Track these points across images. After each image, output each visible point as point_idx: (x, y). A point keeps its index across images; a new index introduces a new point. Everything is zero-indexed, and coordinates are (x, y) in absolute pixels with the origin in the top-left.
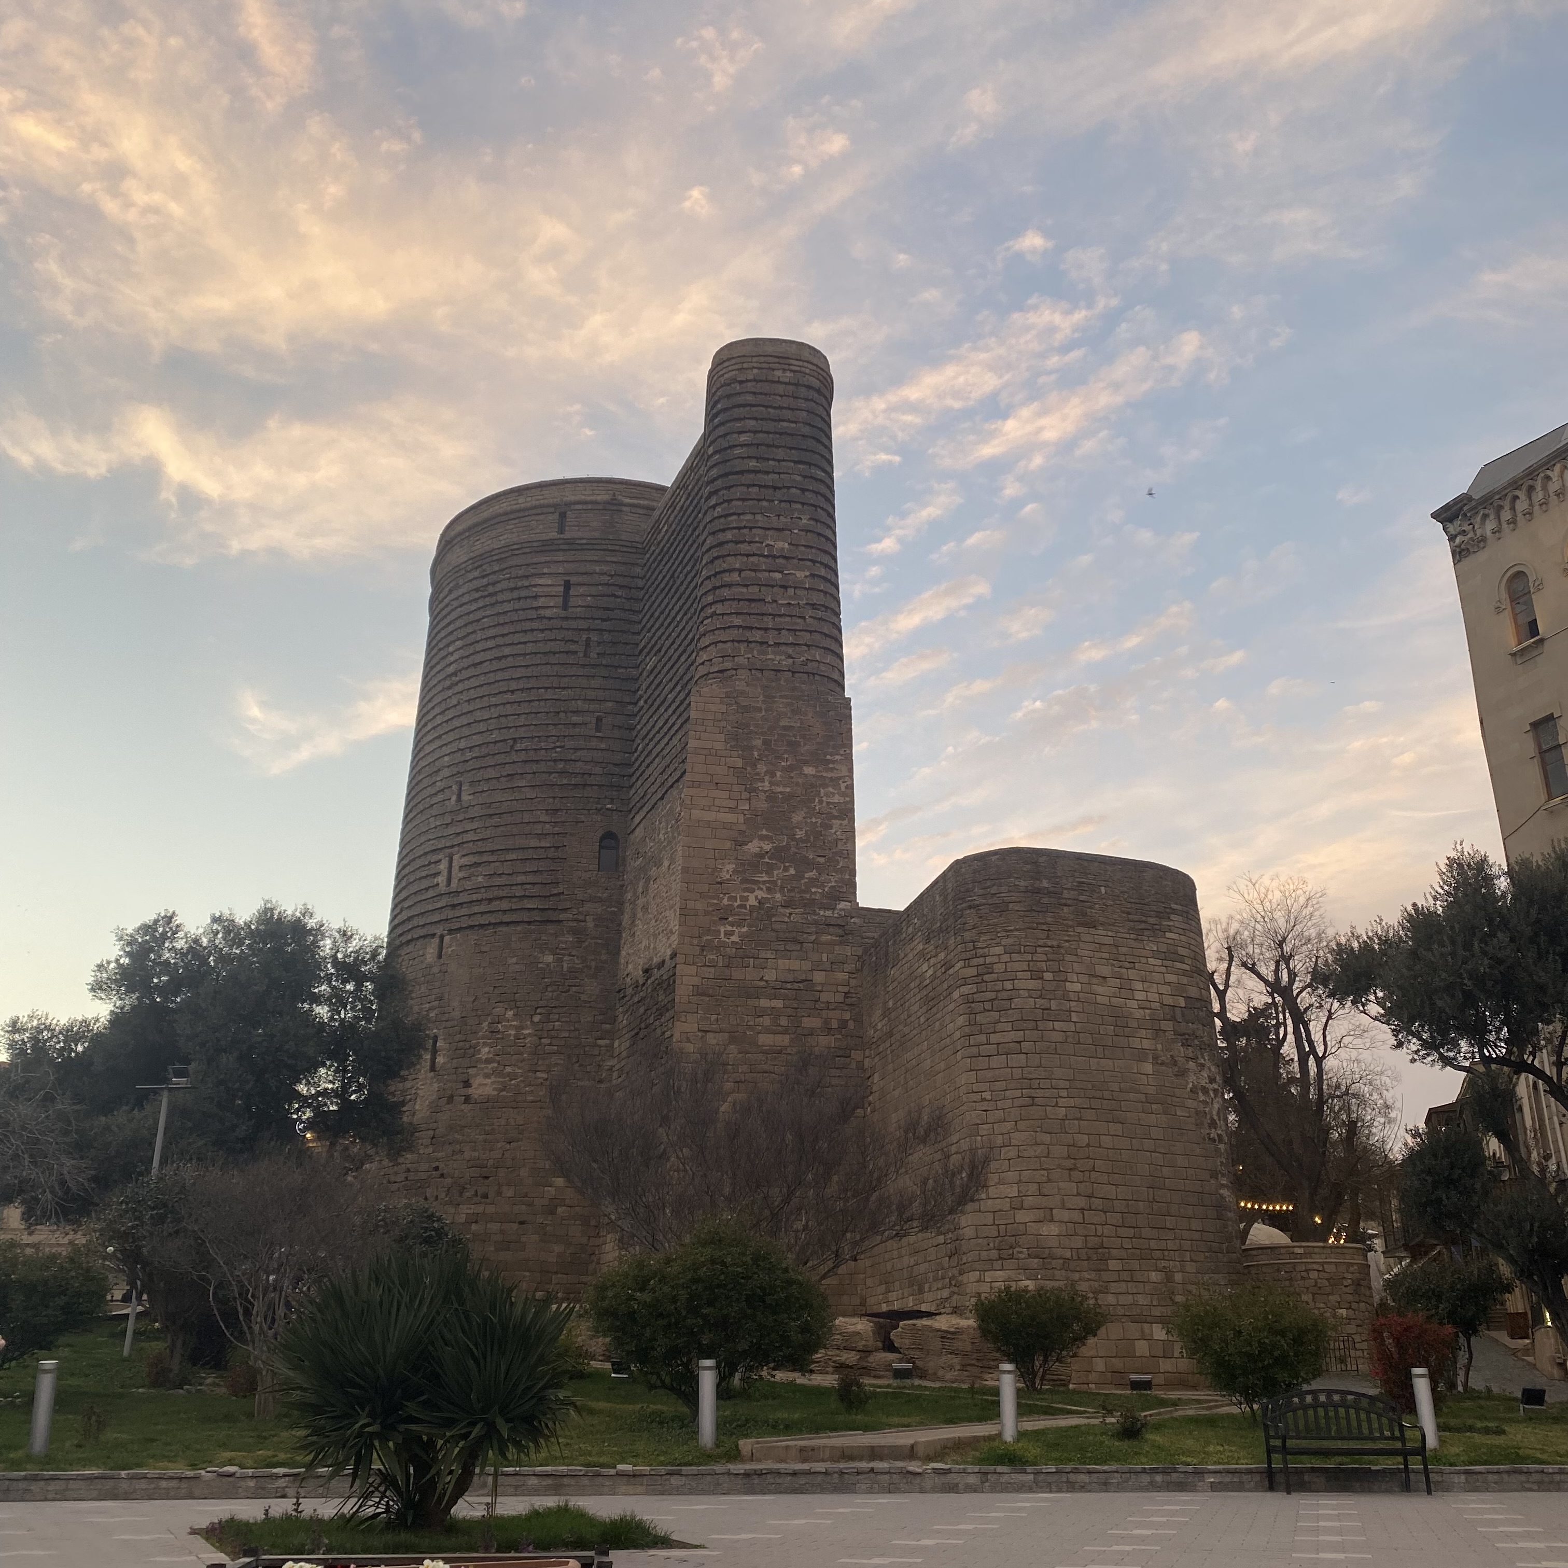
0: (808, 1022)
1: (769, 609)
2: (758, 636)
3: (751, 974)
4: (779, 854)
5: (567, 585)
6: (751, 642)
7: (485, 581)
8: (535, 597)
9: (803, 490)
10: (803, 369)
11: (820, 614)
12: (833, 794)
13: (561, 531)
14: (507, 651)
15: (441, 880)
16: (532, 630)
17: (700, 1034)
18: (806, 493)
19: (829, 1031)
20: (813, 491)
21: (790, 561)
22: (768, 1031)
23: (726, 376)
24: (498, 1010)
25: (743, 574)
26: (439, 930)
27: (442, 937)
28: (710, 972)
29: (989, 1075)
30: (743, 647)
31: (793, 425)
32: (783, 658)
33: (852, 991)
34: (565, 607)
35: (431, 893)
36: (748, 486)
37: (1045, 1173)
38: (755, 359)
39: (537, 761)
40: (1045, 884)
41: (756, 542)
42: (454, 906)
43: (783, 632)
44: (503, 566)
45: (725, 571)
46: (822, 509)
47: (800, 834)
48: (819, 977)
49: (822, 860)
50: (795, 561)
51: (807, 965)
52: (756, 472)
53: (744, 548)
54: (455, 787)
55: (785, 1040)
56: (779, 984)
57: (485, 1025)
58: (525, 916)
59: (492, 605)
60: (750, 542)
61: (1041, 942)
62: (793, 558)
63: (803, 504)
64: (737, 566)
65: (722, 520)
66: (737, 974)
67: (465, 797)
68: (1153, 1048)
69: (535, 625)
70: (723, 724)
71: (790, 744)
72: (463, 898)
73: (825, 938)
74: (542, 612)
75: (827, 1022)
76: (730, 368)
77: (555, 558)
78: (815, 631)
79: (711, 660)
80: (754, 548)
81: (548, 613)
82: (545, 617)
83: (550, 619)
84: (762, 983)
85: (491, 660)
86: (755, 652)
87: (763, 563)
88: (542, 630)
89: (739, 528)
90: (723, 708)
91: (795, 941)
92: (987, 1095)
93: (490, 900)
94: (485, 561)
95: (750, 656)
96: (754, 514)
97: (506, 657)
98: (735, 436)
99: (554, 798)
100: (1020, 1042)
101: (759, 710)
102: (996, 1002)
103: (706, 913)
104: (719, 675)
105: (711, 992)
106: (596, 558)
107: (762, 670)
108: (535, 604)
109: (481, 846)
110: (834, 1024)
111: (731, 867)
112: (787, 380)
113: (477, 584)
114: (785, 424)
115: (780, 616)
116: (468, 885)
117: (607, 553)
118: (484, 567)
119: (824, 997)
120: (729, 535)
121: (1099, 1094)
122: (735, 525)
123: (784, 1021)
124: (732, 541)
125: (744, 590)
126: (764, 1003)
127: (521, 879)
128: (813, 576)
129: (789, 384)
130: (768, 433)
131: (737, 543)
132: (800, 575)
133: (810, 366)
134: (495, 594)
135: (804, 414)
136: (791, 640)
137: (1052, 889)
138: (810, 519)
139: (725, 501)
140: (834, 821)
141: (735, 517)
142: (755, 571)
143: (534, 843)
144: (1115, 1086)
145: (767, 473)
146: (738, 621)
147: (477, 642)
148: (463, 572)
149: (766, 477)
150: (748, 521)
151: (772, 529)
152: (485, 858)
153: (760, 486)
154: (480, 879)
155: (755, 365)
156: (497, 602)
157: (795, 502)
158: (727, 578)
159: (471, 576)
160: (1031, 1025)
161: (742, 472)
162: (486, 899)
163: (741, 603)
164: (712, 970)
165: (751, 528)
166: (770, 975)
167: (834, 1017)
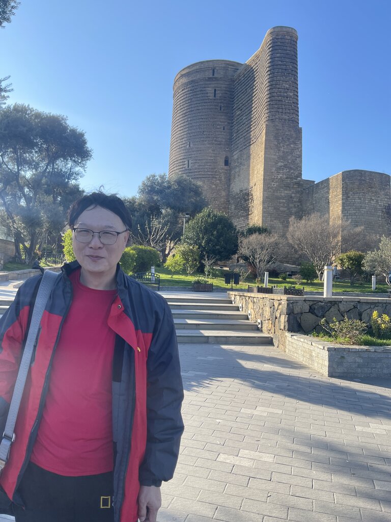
0: (291, 205)
1: (284, 103)
2: (281, 110)
3: (278, 194)
4: (285, 166)
5: (215, 90)
6: (279, 112)
7: (193, 88)
8: (207, 93)
9: (292, 71)
11: (294, 105)
12: (297, 152)
13: (213, 75)
14: (200, 108)
16: (206, 102)
21: (289, 90)
22: (282, 207)
32: (287, 116)
33: (300, 198)
34: (215, 96)
39: (209, 137)
41: (281, 85)
42: (189, 172)
43: (287, 110)
44: (198, 84)
47: (290, 161)
48: (293, 195)
49: (294, 168)
51: (290, 192)
52: (281, 65)
53: (278, 87)
54: (188, 143)
55: (286, 209)
56: (284, 197)
58: (208, 176)
61: (361, 192)
63: (292, 74)
64: (276, 92)
66: (276, 194)
67: (191, 146)
68: (381, 215)
71: (288, 139)
72: (192, 171)
73: (295, 186)
74: (209, 98)
75: (295, 205)
77: (212, 83)
78: (294, 109)
83: (211, 99)
84: (281, 196)
85: (196, 110)
86: (280, 115)
87: (282, 91)
88: (209, 103)
89: (276, 81)
90: (273, 129)
91: (288, 187)
93: (200, 172)
94: (193, 82)
96: (280, 77)
99: (214, 147)
101: (281, 130)
103: (269, 180)
104: (271, 121)
106: (222, 83)
107: (282, 120)
108: (207, 95)
109: (196, 158)
111: (274, 169)
112: (289, 39)
113: (191, 89)
115: (286, 105)
116: (193, 168)
117: (225, 81)
118: (193, 84)
119: (294, 200)
120: (274, 83)
123: (285, 205)
125: (278, 98)
126: (281, 201)
127: (207, 167)
128: (293, 94)
130: (284, 54)
131: (276, 85)
133: (293, 34)
134: (196, 92)
136: (289, 112)
137: (364, 179)
138: (293, 78)
139: (273, 73)
140: (298, 159)
141: (276, 78)
142: (280, 93)
143: (209, 158)
145: (284, 65)
146: (276, 107)
150: (279, 79)
151: (284, 81)
152: (198, 161)
153: (282, 69)
154: (196, 166)
155: (281, 34)
156: (197, 94)
157: (290, 74)
159: (190, 86)
160: (358, 209)
161: (277, 65)
162: (198, 171)
164: (270, 193)
166: (283, 194)
167: (297, 204)
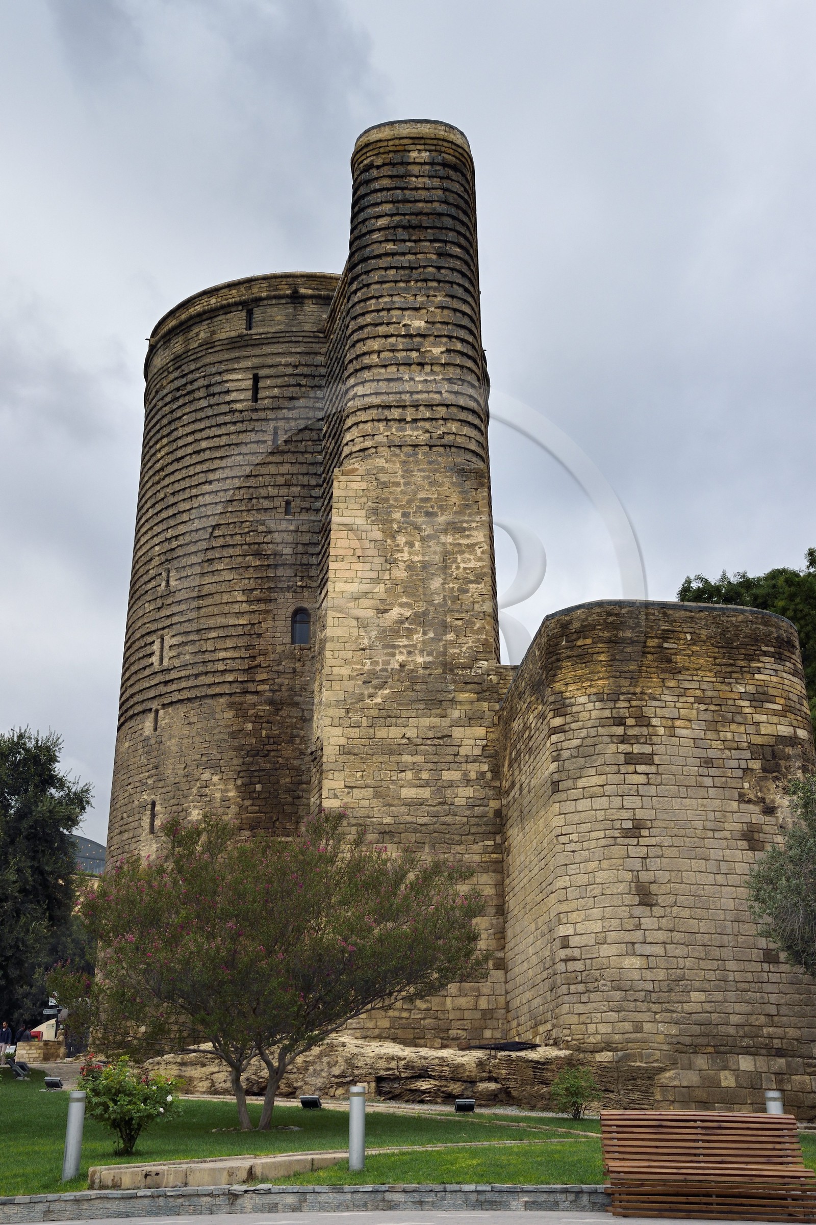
0: (447, 775)
1: (407, 387)
2: (396, 413)
3: (394, 733)
5: (256, 379)
6: (390, 420)
7: (184, 381)
8: (228, 392)
9: (439, 268)
10: (438, 148)
11: (456, 388)
12: (470, 560)
13: (249, 327)
14: (204, 444)
15: (155, 659)
16: (225, 424)
17: (346, 790)
18: (442, 271)
19: (468, 782)
20: (448, 268)
21: (427, 339)
22: (410, 785)
23: (365, 162)
24: (206, 776)
25: (382, 355)
26: (154, 705)
27: (157, 711)
28: (354, 733)
29: (576, 818)
30: (381, 426)
31: (429, 205)
32: (421, 432)
33: (489, 744)
34: (255, 399)
35: (147, 672)
36: (386, 269)
37: (627, 908)
38: (391, 143)
39: (234, 546)
40: (628, 634)
41: (394, 323)
42: (166, 683)
43: (421, 408)
44: (198, 365)
45: (364, 354)
46: (459, 285)
48: (458, 733)
49: (459, 623)
50: (432, 338)
51: (446, 722)
52: (393, 254)
53: (382, 330)
54: (164, 574)
55: (425, 793)
56: (419, 741)
57: (195, 791)
58: (226, 689)
59: (191, 402)
60: (388, 324)
61: (624, 690)
62: (430, 335)
63: (439, 281)
64: (376, 348)
65: (362, 304)
66: (381, 733)
67: (173, 583)
68: (740, 786)
69: (228, 418)
70: (364, 500)
72: (174, 675)
73: (465, 695)
74: (234, 406)
75: (466, 774)
76: (368, 154)
77: (245, 354)
78: (452, 405)
79: (353, 440)
80: (391, 329)
81: (239, 406)
82: (236, 410)
83: (241, 411)
84: (405, 741)
85: (191, 454)
86: (394, 430)
87: (401, 343)
88: (234, 423)
89: (378, 311)
90: (364, 485)
91: (435, 699)
92: (574, 837)
93: (197, 676)
94: (184, 361)
95: (389, 433)
96: (392, 296)
97: (204, 450)
98: (373, 221)
99: (249, 579)
100: (602, 786)
101: (397, 484)
102: (581, 749)
103: (351, 678)
104: (361, 454)
105: (356, 751)
106: (280, 350)
107: (400, 446)
108: (228, 398)
109: (187, 627)
110: (473, 776)
112: (422, 161)
113: (177, 383)
114: (420, 205)
115: (418, 393)
116: (177, 662)
117: (290, 345)
118: (183, 367)
119: (463, 751)
120: (368, 319)
121: (682, 832)
122: (373, 308)
123: (425, 775)
124: (371, 324)
125: (383, 370)
127: (222, 655)
128: (448, 351)
129: (425, 163)
130: (404, 215)
131: (376, 325)
132: (437, 351)
133: (445, 144)
134: (193, 391)
135: (440, 192)
136: (428, 415)
137: (636, 639)
138: (446, 295)
139: (364, 286)
140: (471, 586)
141: (373, 301)
142: (393, 351)
143: (232, 621)
144: (699, 825)
145: (404, 254)
146: (376, 400)
147: (180, 438)
148: (166, 373)
149: (402, 258)
150: (385, 303)
151: (409, 309)
152: (192, 637)
153: (397, 268)
154: (187, 657)
155: (391, 149)
156: (195, 400)
157: (432, 281)
158: (366, 360)
159: (172, 377)
160: (615, 768)
161: (379, 256)
162: (193, 675)
163: (381, 383)
164: (357, 730)
165: (389, 310)
166: (411, 733)
167: (473, 770)
